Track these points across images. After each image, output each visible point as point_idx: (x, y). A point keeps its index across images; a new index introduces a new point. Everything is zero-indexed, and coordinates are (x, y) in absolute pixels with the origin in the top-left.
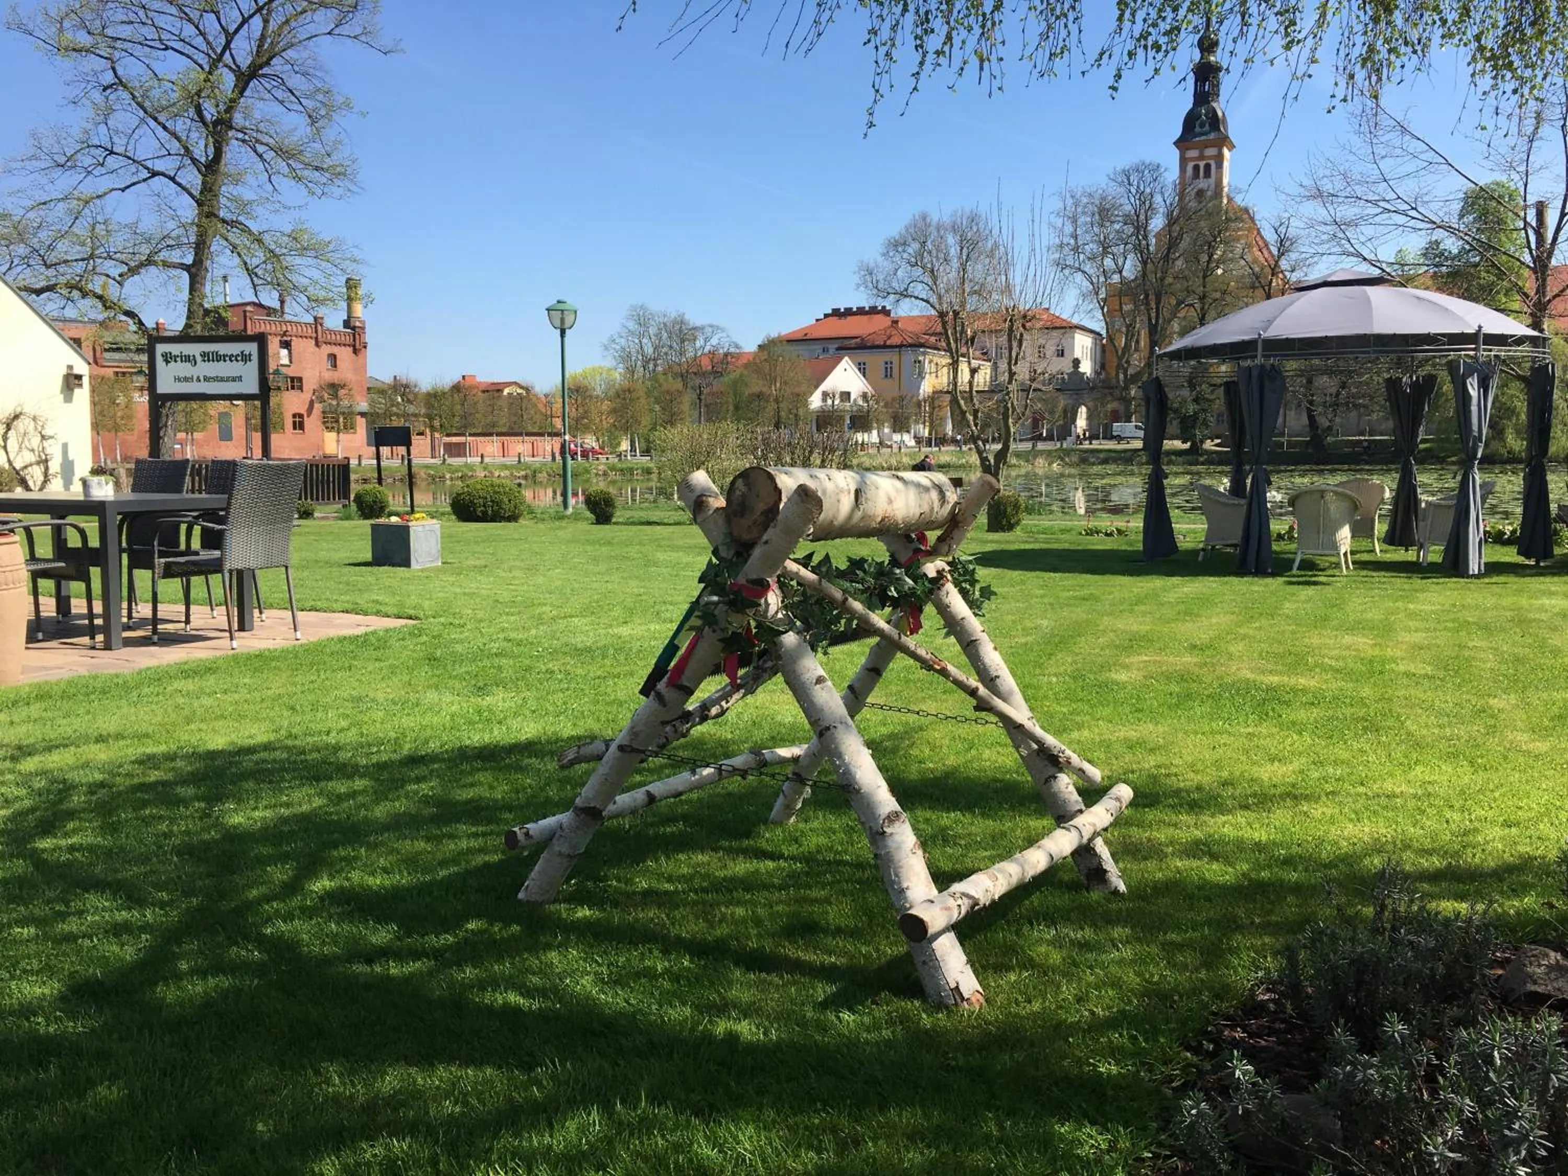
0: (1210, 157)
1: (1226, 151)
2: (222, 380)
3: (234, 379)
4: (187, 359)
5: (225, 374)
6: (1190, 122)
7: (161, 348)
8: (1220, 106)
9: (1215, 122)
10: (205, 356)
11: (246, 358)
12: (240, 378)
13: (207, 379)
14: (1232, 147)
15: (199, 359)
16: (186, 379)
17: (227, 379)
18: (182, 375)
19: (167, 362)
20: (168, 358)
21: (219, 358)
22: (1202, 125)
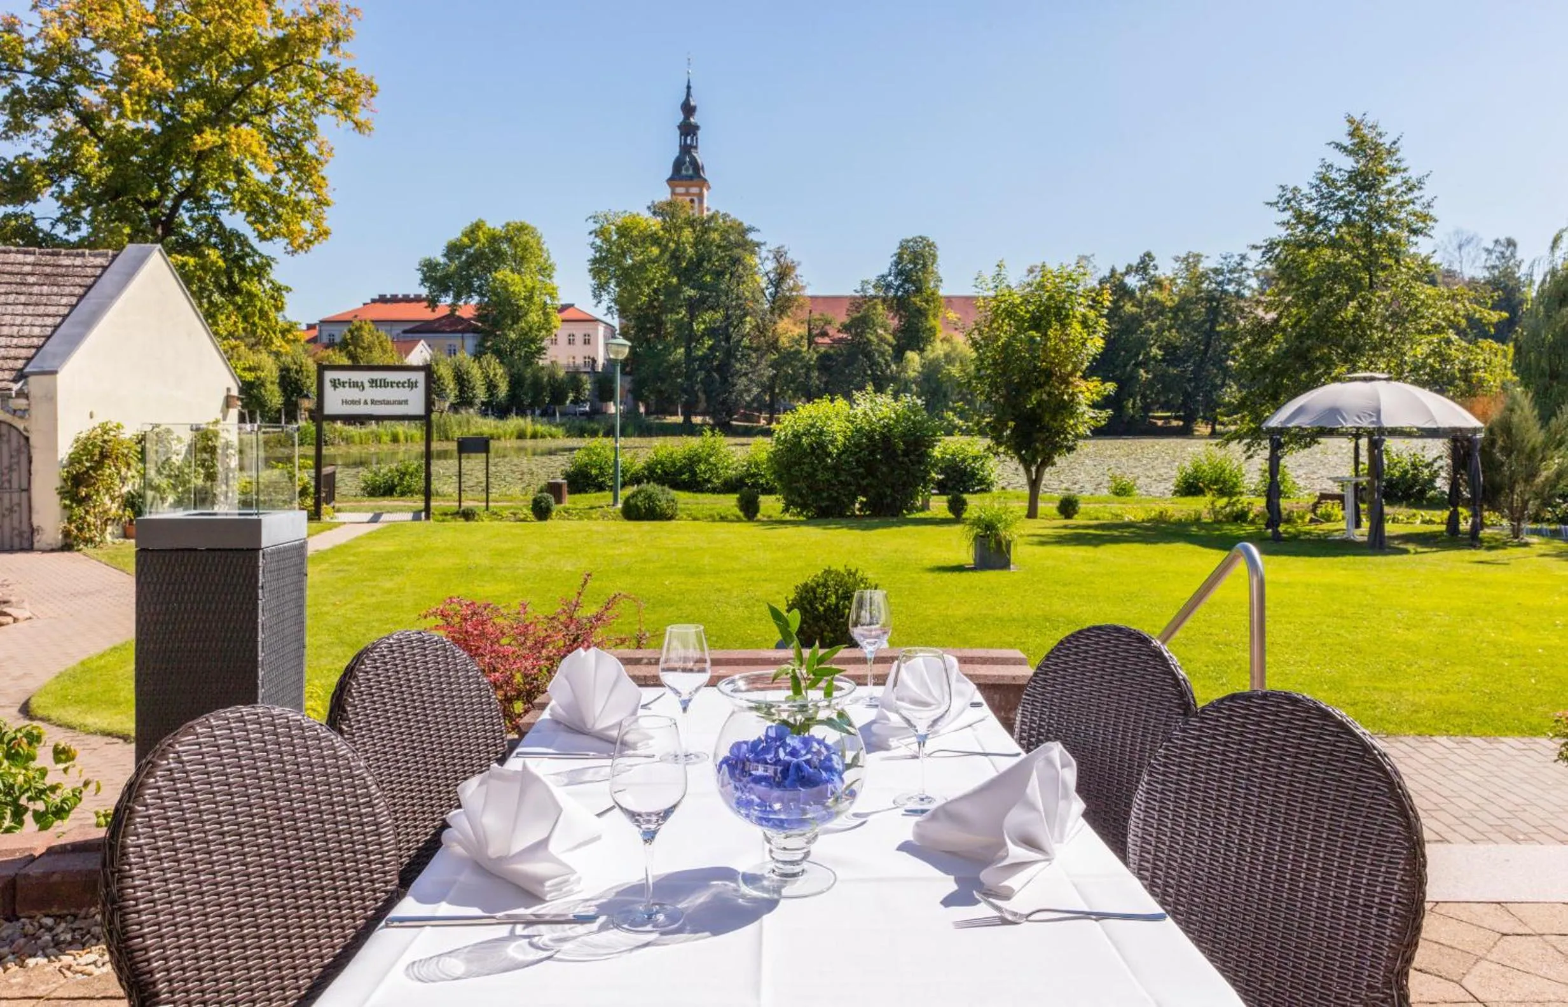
0: (694, 194)
1: (705, 191)
2: (388, 403)
3: (400, 403)
4: (355, 385)
5: (392, 399)
6: (678, 165)
7: (329, 375)
8: (700, 156)
9: (697, 168)
10: (373, 383)
11: (412, 385)
12: (406, 402)
13: (373, 402)
14: (709, 188)
15: (367, 385)
16: (353, 402)
17: (394, 402)
18: (349, 398)
19: (335, 387)
20: (335, 384)
21: (385, 384)
22: (687, 169)
